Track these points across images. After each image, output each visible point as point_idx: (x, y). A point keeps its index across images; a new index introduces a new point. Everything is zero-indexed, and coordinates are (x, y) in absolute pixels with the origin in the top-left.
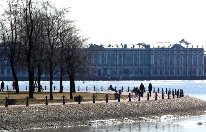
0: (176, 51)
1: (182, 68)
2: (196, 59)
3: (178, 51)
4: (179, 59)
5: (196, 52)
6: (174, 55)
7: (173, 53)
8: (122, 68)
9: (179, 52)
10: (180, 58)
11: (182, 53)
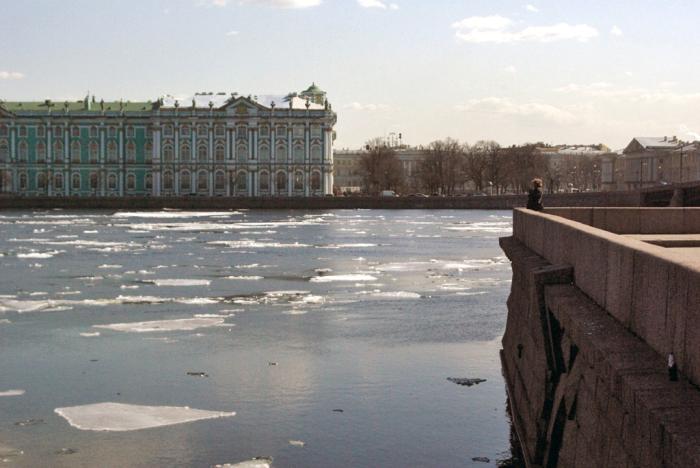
0: (236, 117)
1: (253, 172)
2: (302, 142)
3: (242, 117)
4: (245, 141)
5: (301, 121)
6: (227, 130)
7: (225, 123)
8: (64, 171)
9: (245, 120)
10: (248, 141)
11: (253, 123)
